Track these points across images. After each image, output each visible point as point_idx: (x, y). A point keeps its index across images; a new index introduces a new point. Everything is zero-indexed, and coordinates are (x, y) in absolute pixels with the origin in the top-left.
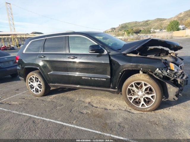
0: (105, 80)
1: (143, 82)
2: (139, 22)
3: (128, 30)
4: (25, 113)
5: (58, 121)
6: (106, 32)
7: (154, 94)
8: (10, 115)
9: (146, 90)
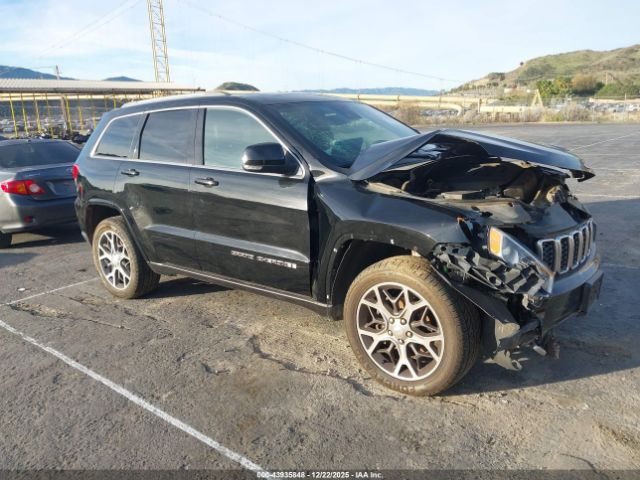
0: (295, 266)
1: (405, 289)
2: (598, 53)
3: (550, 83)
4: (53, 346)
5: (123, 385)
6: (471, 87)
7: (440, 338)
8: (12, 346)
9: (416, 316)
